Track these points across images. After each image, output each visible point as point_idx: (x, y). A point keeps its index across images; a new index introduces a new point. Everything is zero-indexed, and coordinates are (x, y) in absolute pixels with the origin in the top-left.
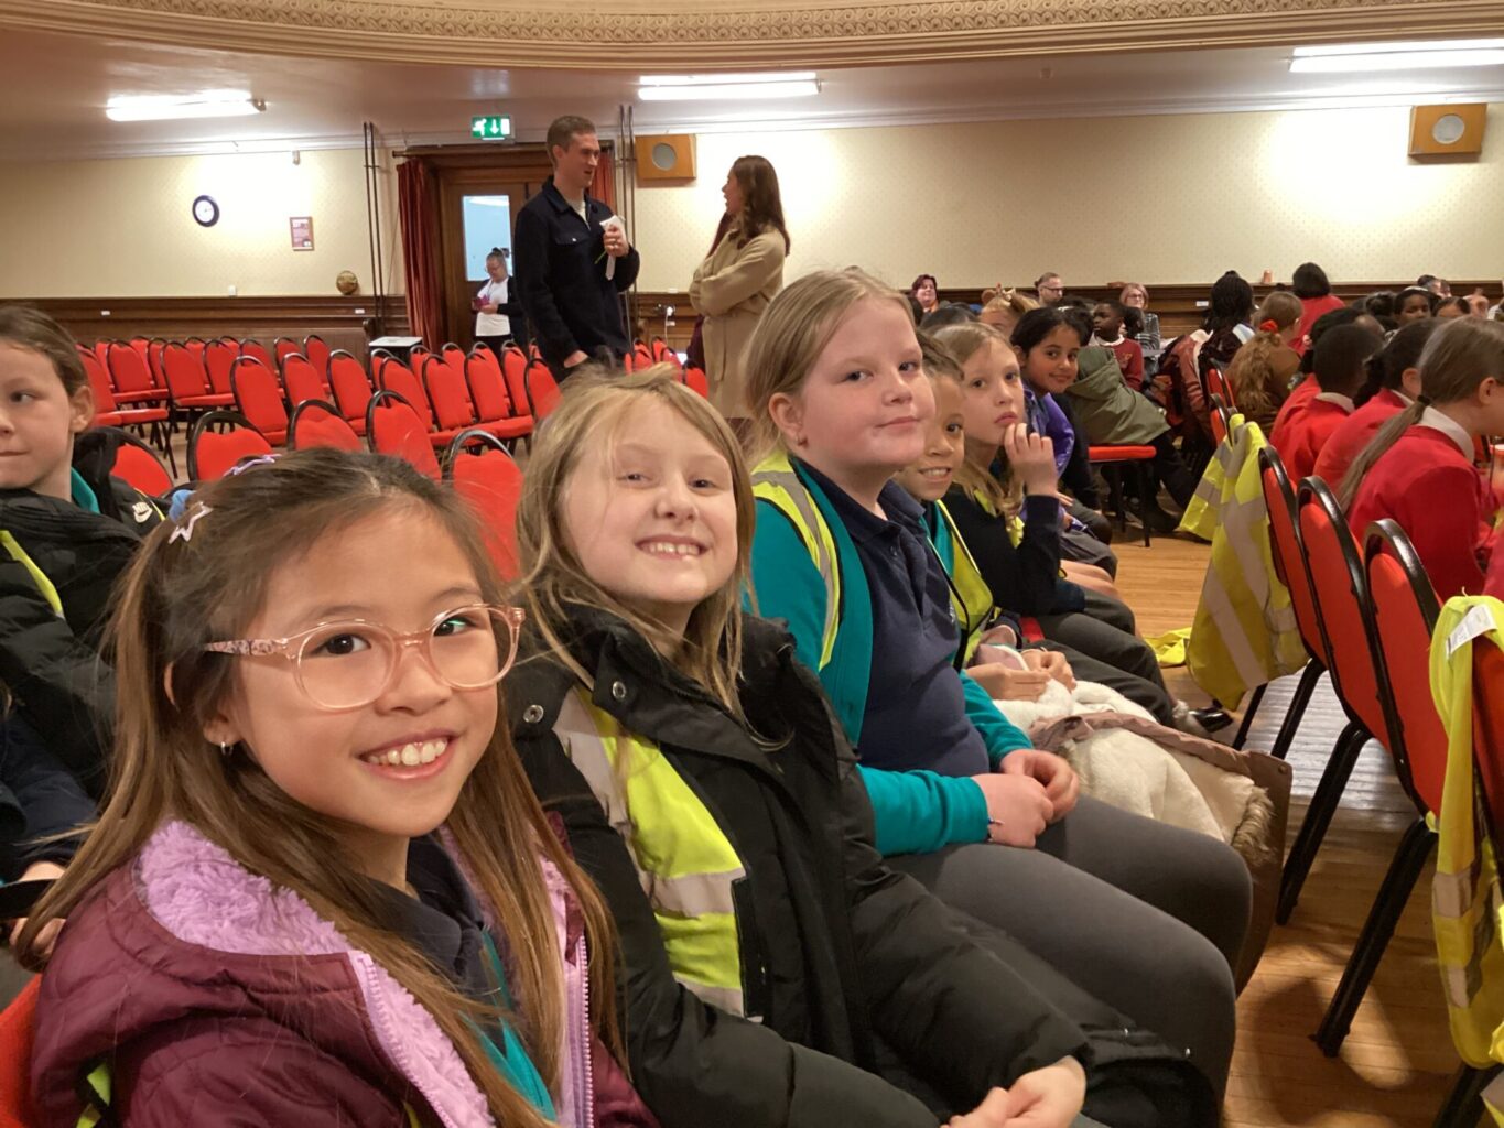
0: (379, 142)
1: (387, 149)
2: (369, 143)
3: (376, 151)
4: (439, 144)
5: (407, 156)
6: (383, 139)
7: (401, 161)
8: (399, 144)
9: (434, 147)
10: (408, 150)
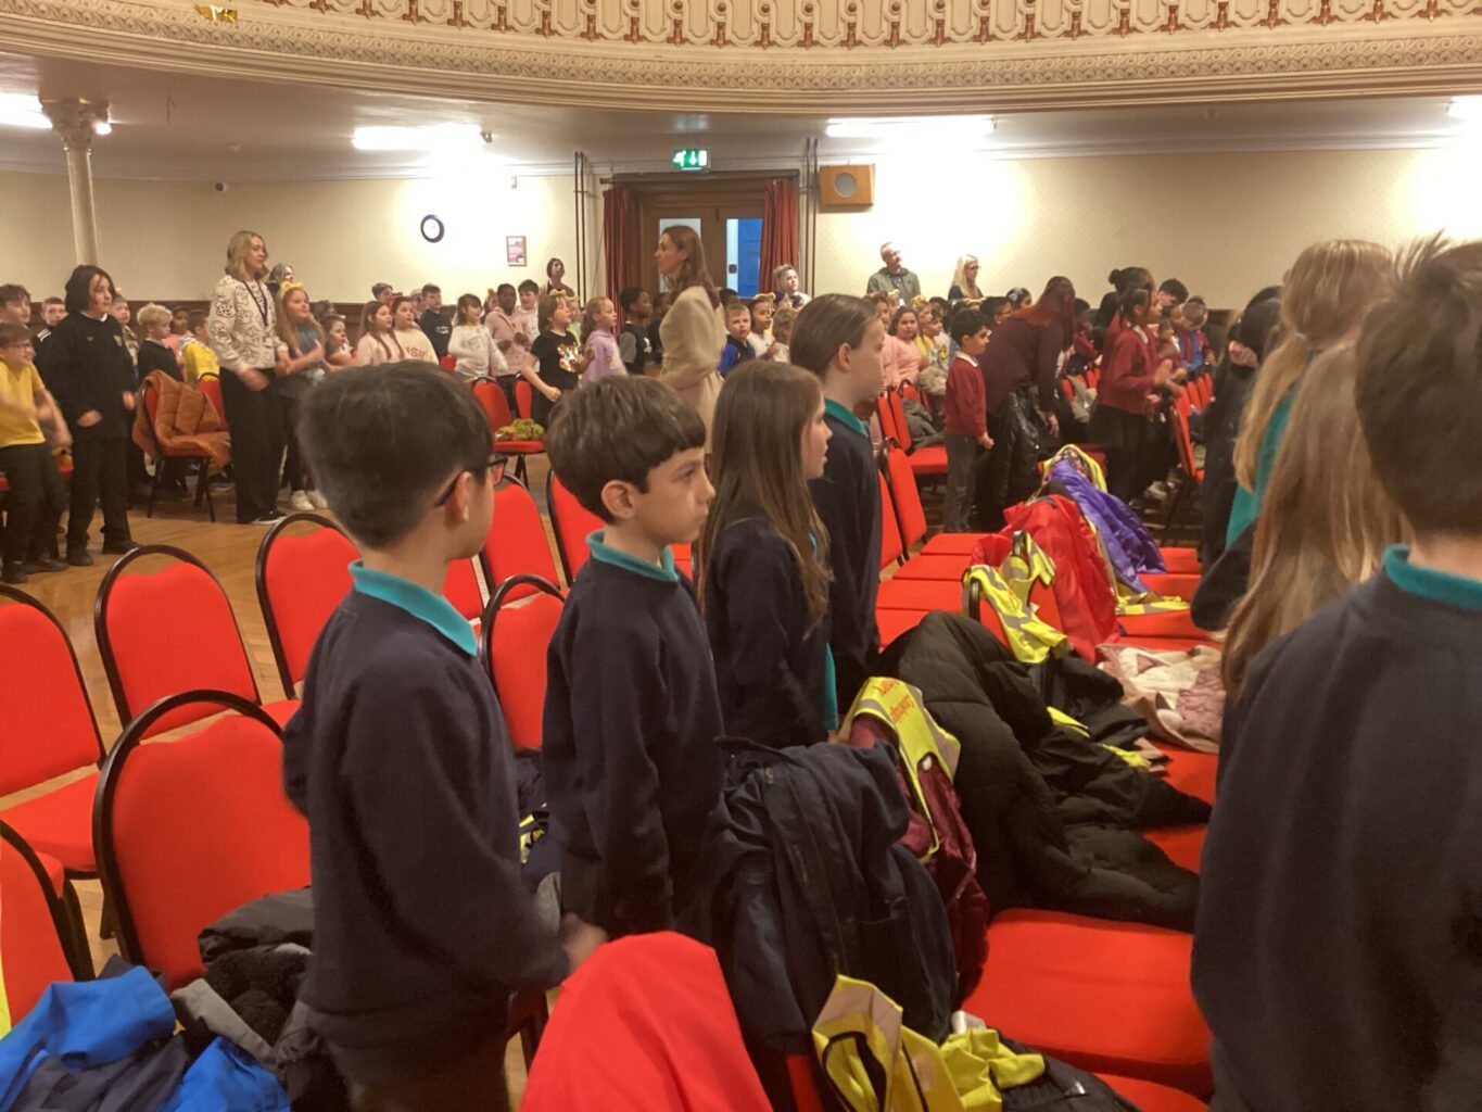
0: (588, 169)
1: (594, 176)
2: (579, 170)
3: (585, 177)
4: (642, 171)
5: (613, 183)
6: (591, 167)
7: (607, 187)
8: (605, 171)
9: (637, 175)
10: (613, 177)
